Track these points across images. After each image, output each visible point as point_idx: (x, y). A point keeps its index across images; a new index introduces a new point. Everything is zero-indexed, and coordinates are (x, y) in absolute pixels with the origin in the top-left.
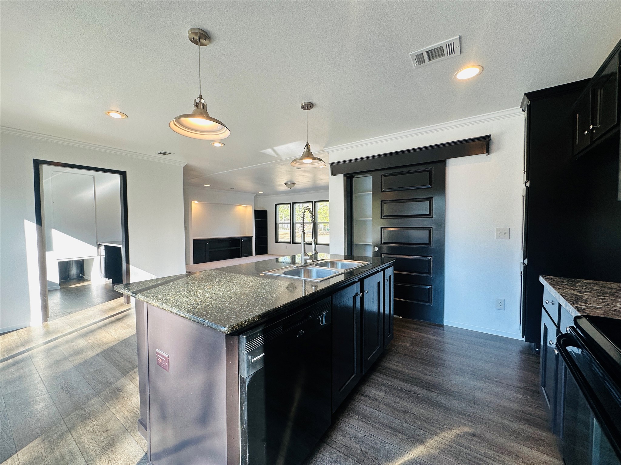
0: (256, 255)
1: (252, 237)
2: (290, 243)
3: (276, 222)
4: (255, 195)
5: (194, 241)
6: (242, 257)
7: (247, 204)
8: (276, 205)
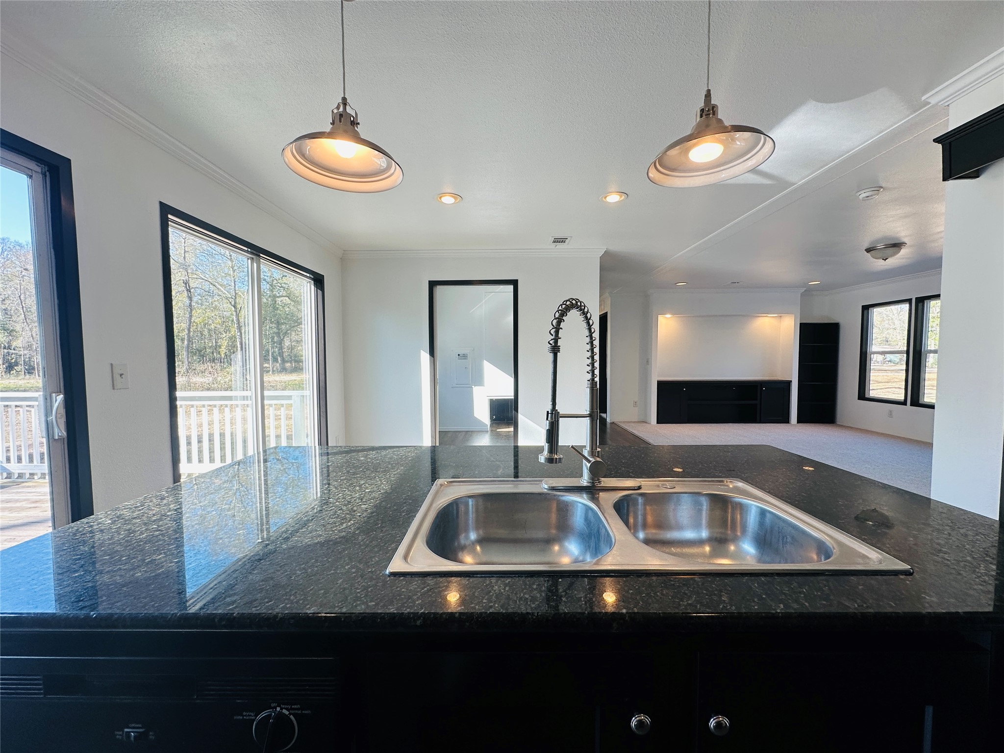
0: (798, 423)
1: (788, 383)
2: (904, 403)
3: (864, 350)
4: (803, 290)
5: (661, 385)
6: (760, 422)
7: (781, 313)
8: (866, 308)
